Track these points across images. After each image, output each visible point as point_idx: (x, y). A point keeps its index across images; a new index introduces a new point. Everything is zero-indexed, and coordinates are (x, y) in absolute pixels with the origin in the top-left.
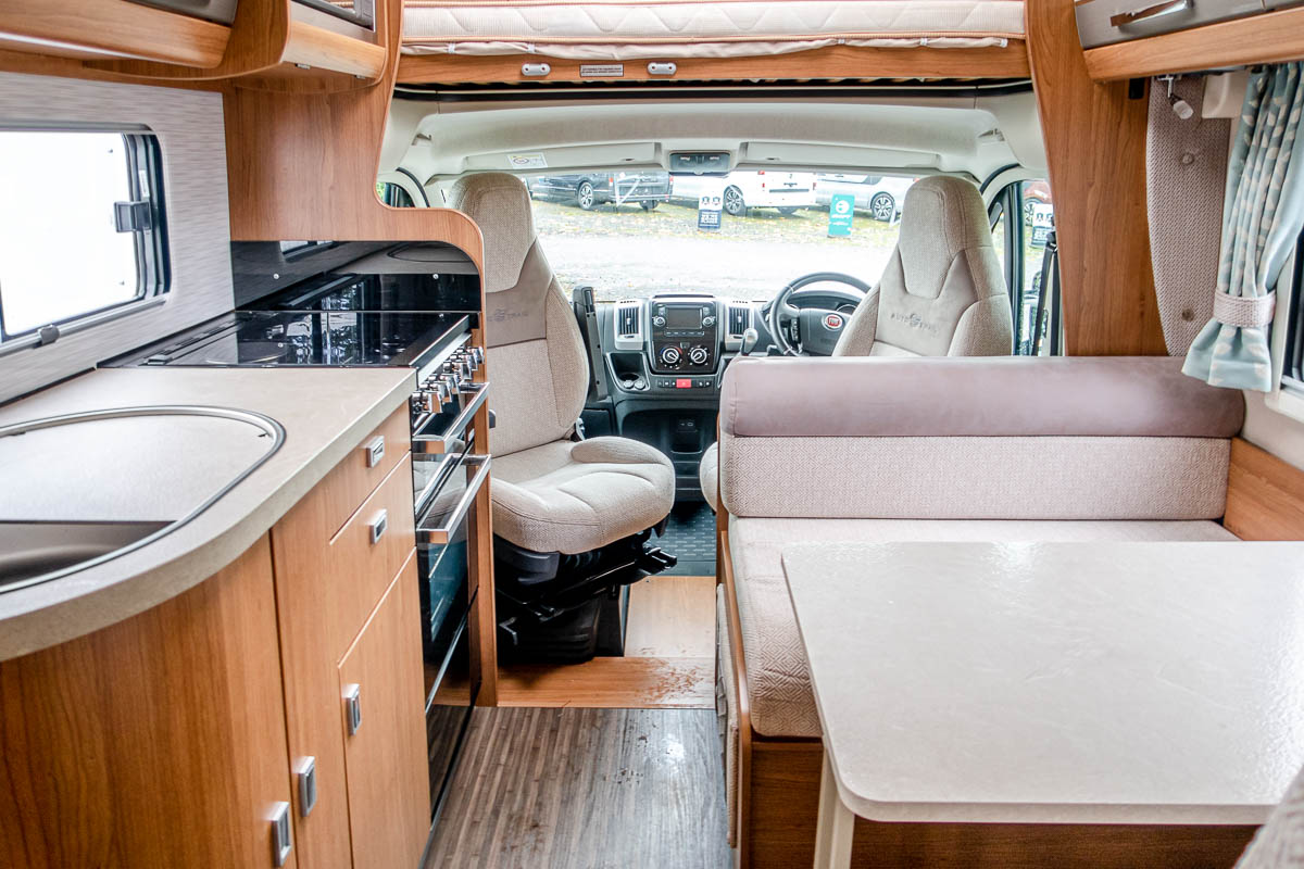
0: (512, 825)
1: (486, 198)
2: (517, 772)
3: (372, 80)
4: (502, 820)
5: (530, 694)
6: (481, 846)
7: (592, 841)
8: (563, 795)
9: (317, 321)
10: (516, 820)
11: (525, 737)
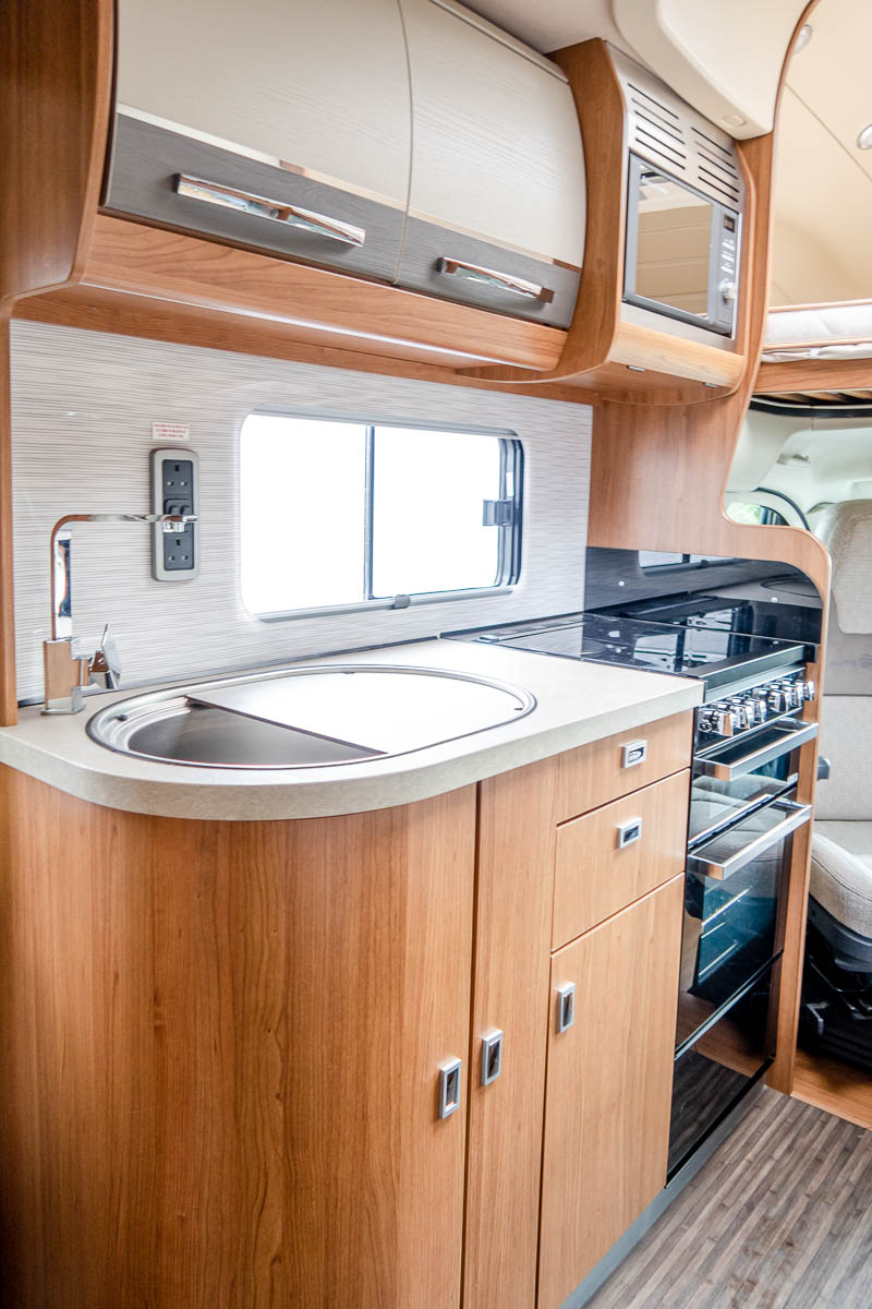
0: (763, 1229)
1: (861, 526)
2: (789, 1175)
3: (729, 389)
4: (754, 1218)
5: (832, 1097)
6: (722, 1234)
7: (850, 1297)
8: (833, 1226)
9: (681, 639)
10: (768, 1225)
11: (812, 1142)
